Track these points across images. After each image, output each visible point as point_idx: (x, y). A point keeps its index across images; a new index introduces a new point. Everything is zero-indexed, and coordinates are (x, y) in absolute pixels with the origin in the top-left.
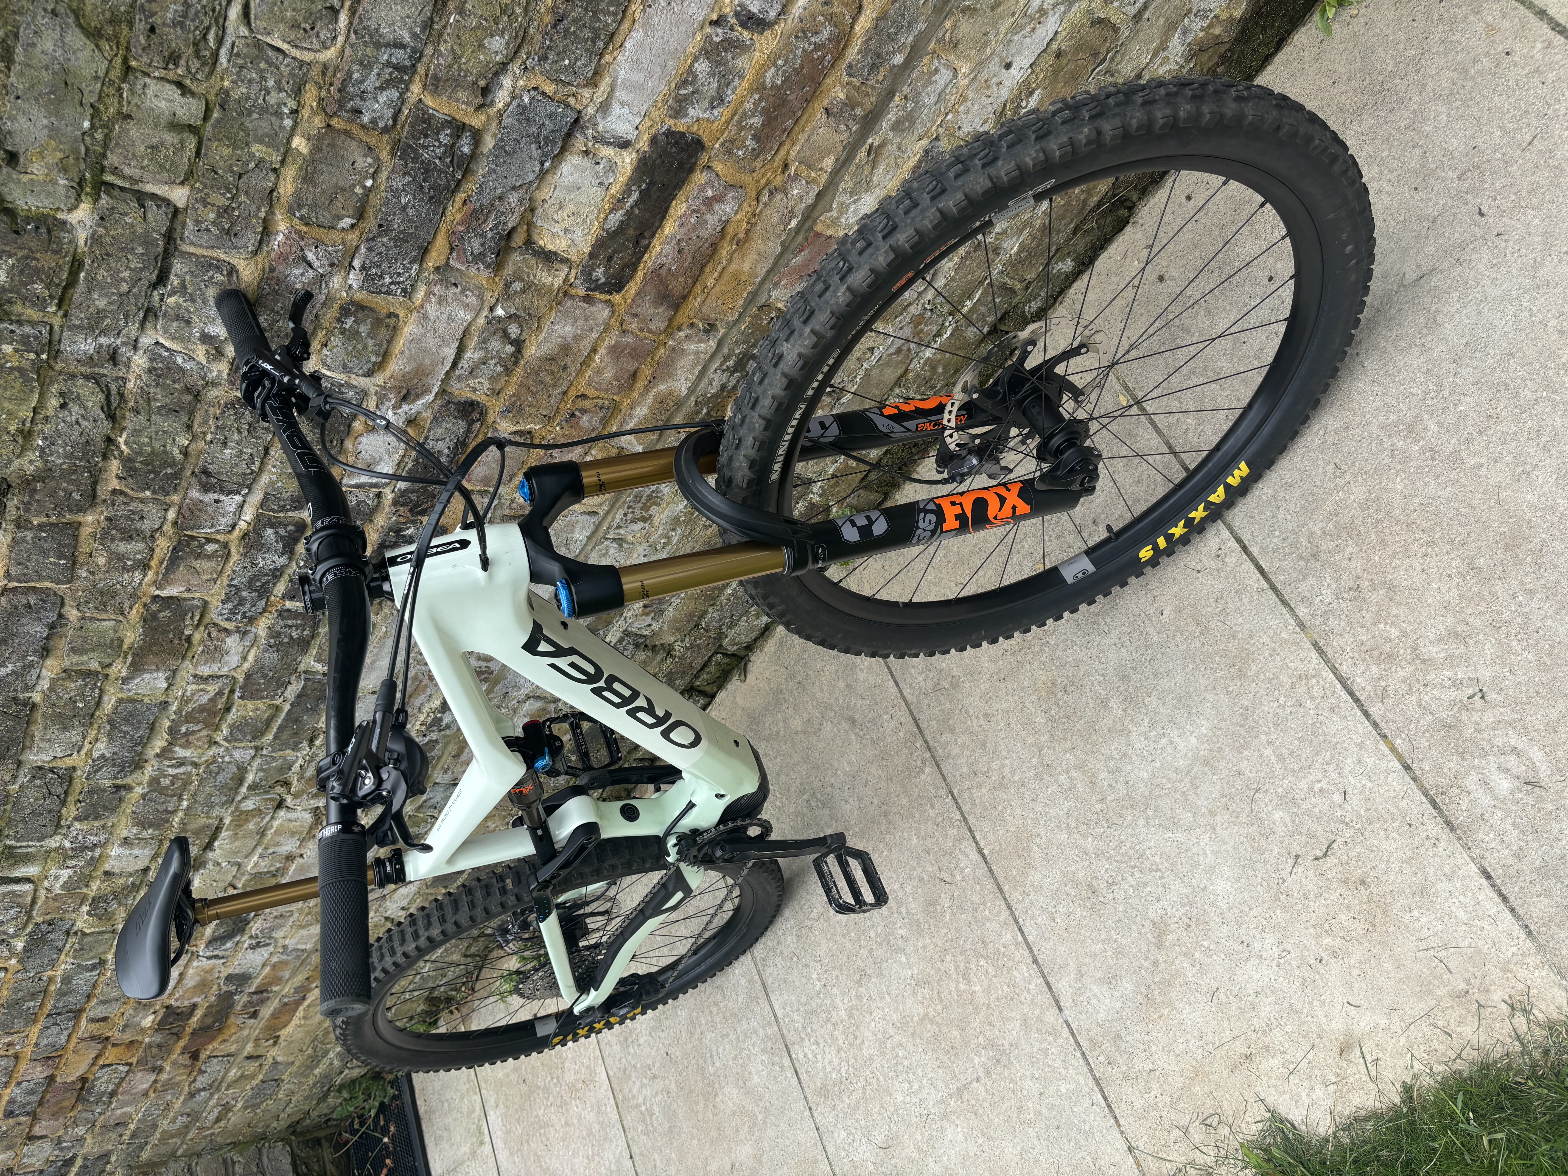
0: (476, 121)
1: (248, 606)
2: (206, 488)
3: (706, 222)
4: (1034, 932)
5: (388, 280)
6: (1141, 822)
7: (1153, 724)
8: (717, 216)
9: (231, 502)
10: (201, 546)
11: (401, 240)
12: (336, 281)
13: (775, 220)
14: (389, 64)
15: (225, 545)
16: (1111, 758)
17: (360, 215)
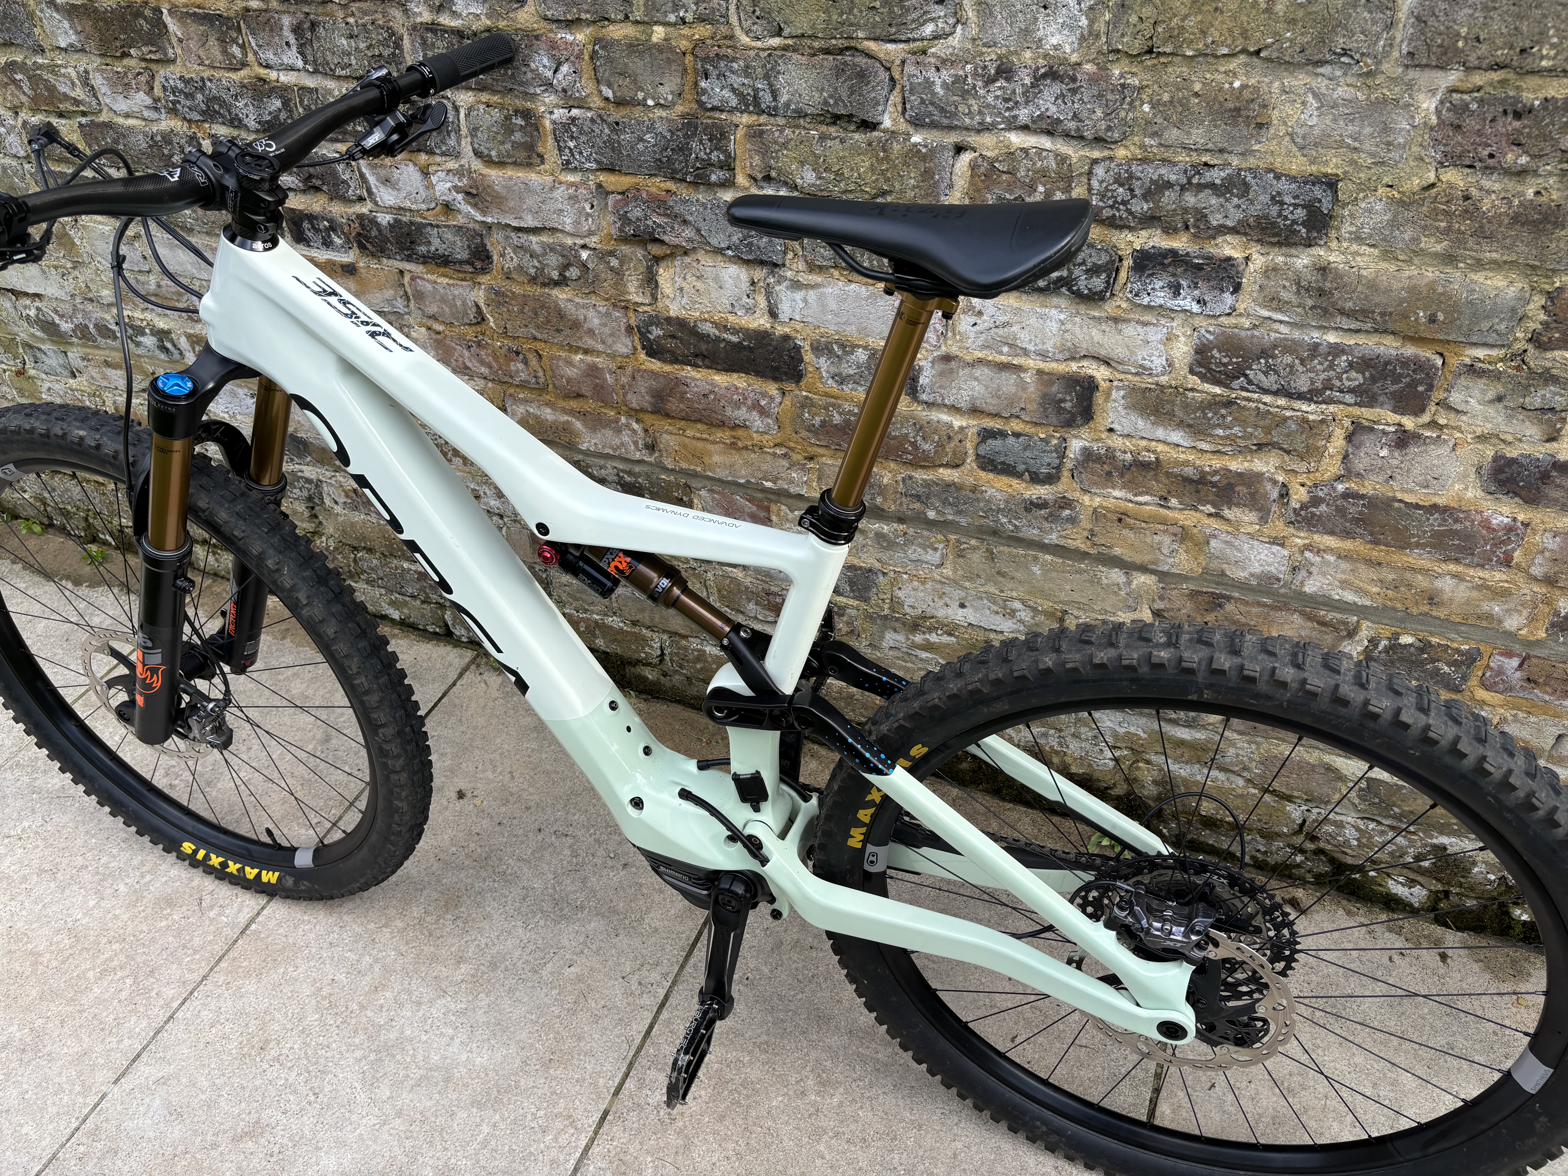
0: (741, 180)
1: (188, 103)
2: (297, 30)
3: (739, 408)
4: (188, 1015)
5: (571, 144)
6: (358, 1054)
7: (463, 1013)
8: (747, 416)
9: (292, 57)
10: (234, 41)
11: (613, 146)
12: (550, 99)
13: (764, 467)
14: (756, 90)
15: (244, 65)
16: (410, 993)
17: (620, 103)
